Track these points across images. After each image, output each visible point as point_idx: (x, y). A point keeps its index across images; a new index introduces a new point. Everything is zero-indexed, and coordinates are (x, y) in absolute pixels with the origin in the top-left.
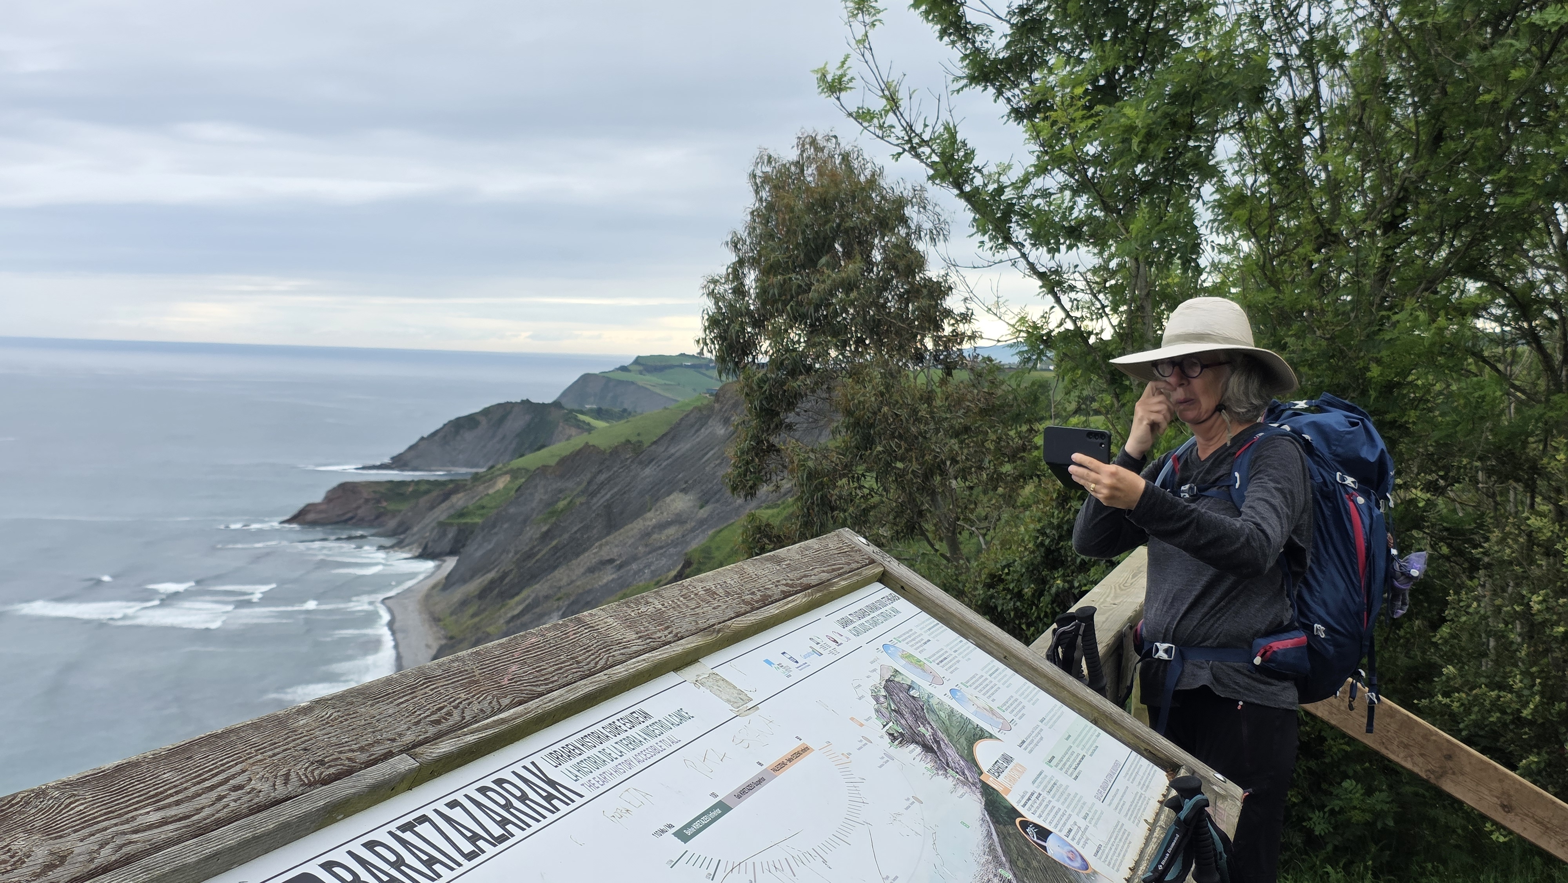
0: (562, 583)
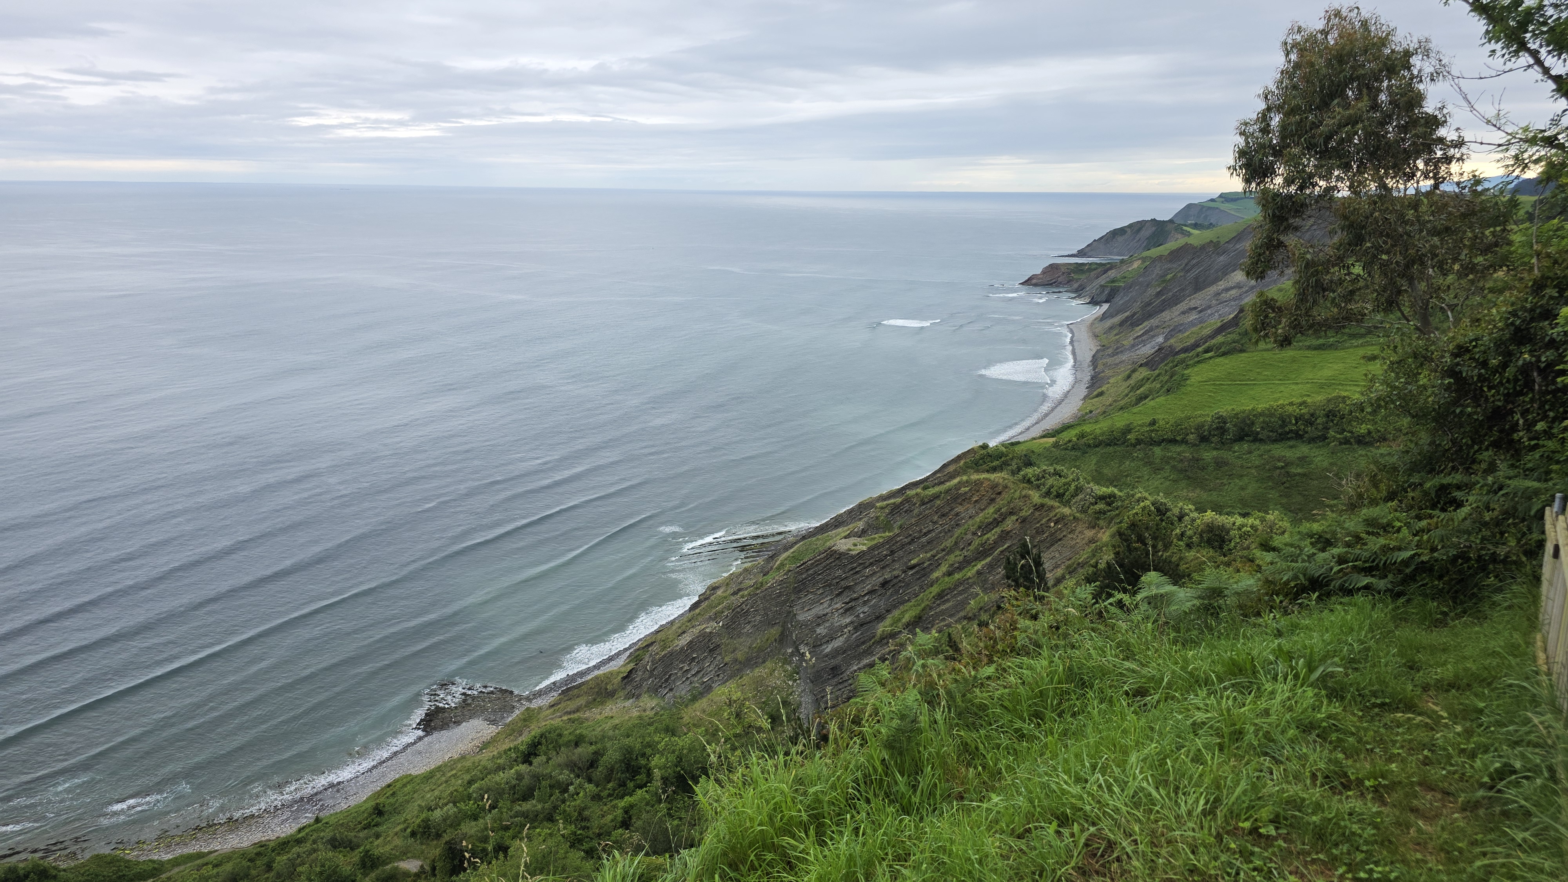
0: (1166, 319)
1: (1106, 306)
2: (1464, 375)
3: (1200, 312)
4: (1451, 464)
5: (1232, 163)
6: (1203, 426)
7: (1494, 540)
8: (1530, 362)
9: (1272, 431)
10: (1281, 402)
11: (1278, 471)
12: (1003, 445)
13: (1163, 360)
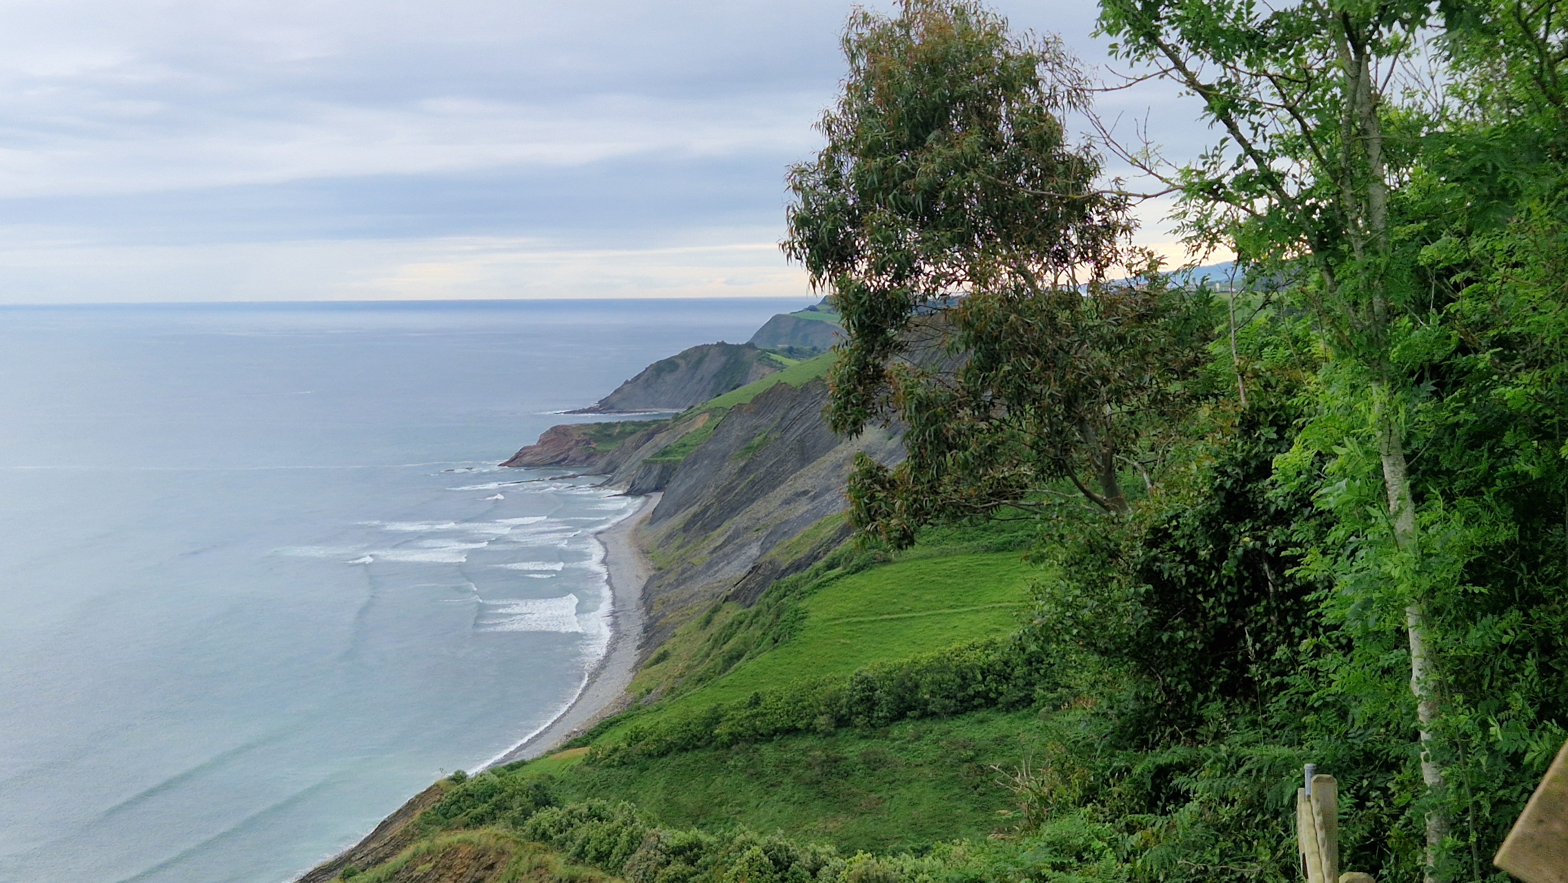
0: (760, 515)
1: (656, 498)
2: (1166, 576)
3: (814, 498)
4: (1168, 730)
5: (787, 237)
6: (839, 699)
7: (1240, 855)
8: (1254, 549)
9: (947, 697)
10: (955, 645)
11: (966, 765)
12: (493, 772)
13: (762, 586)
